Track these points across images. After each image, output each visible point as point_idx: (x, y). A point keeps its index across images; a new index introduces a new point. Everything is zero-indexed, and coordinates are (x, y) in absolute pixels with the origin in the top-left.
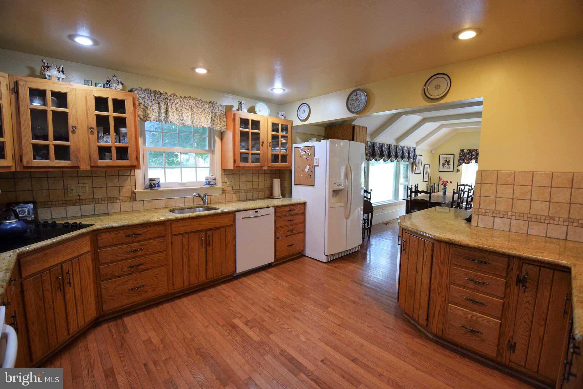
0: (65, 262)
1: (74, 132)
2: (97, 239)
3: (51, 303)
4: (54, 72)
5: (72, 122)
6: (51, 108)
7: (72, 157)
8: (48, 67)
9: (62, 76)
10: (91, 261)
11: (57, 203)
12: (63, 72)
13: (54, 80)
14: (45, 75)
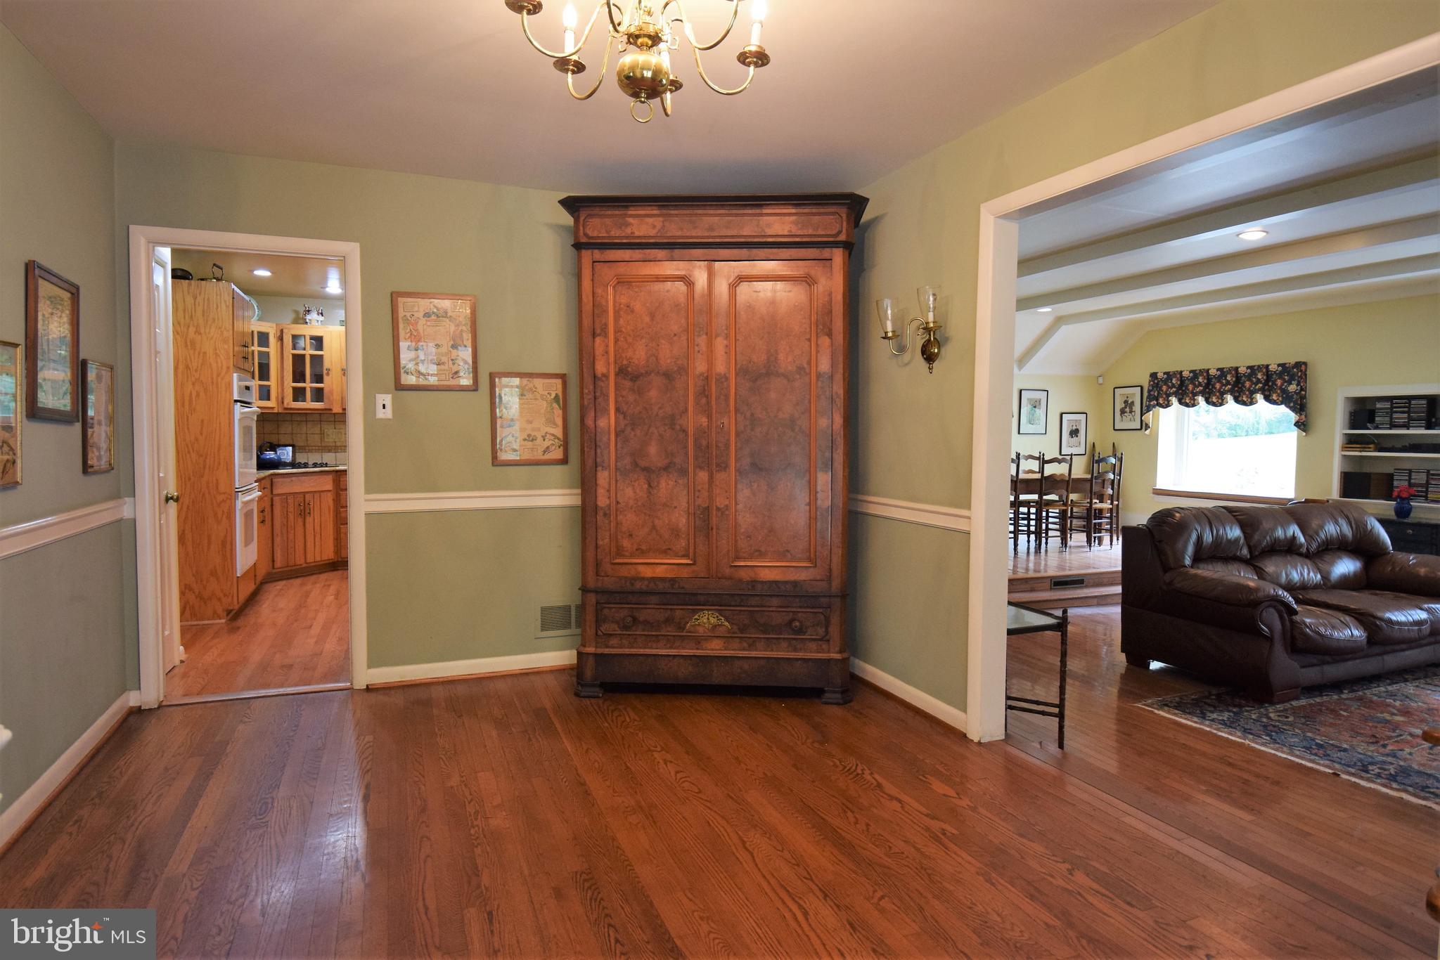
0: (307, 492)
1: (328, 374)
2: (340, 481)
3: (293, 525)
4: (313, 316)
5: (326, 364)
6: (310, 352)
7: (325, 400)
8: (309, 311)
9: (321, 318)
10: (332, 501)
11: (314, 448)
12: (322, 314)
13: (314, 323)
14: (305, 319)
